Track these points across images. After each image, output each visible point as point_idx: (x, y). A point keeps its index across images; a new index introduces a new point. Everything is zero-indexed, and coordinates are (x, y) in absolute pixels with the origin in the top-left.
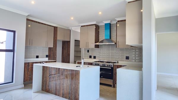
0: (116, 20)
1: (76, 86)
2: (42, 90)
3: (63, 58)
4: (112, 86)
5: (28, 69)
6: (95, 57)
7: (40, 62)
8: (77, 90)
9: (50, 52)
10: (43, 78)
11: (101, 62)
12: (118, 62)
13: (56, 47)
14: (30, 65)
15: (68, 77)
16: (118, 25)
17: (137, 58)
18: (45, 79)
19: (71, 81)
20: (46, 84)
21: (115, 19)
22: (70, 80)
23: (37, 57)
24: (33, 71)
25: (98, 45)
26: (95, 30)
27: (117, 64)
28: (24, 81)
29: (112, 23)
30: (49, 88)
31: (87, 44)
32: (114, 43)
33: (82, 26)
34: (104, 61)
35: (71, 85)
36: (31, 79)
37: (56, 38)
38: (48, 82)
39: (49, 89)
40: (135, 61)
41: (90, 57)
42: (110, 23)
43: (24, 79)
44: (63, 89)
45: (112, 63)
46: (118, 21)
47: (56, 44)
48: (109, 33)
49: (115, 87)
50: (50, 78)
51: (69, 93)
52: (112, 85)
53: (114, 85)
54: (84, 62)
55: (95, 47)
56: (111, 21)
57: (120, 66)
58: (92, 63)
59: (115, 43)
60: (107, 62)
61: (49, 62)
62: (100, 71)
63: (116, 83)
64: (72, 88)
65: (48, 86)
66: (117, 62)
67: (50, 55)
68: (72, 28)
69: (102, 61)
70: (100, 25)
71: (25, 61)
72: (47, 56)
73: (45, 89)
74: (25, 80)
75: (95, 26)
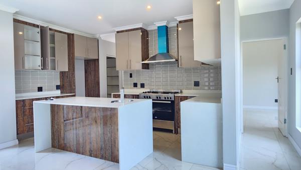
0: (176, 20)
1: (113, 134)
2: (53, 146)
3: (88, 89)
4: (174, 131)
5: (24, 112)
6: (143, 86)
7: (46, 99)
8: (115, 143)
9: (63, 79)
10: (53, 126)
11: (153, 92)
12: (181, 92)
13: (74, 70)
14: (27, 104)
15: (99, 121)
16: (180, 29)
17: (211, 84)
18: (56, 127)
19: (104, 128)
20: (59, 136)
21: (175, 18)
22: (102, 125)
23: (40, 89)
24: (33, 114)
25: (148, 64)
26: (142, 38)
27: (179, 95)
28: (17, 134)
29: (169, 26)
30: (65, 142)
31: (129, 63)
32: (174, 60)
33: (118, 32)
34: (159, 91)
35: (104, 134)
36: (31, 129)
37: (73, 54)
38: (62, 132)
39: (65, 144)
40: (209, 89)
41: (135, 85)
42: (166, 26)
43: (17, 129)
44: (91, 143)
45: (171, 93)
46: (180, 22)
47: (74, 65)
48: (165, 43)
49: (177, 133)
50: (65, 125)
51: (101, 149)
52: (174, 129)
53: (177, 130)
54: (125, 95)
55: (143, 68)
56: (168, 22)
57: (186, 98)
58: (138, 95)
59: (177, 60)
60: (164, 93)
61: (62, 97)
62: (153, 108)
63: (179, 127)
64: (107, 139)
65: (64, 140)
66: (179, 91)
67: (63, 85)
68: (101, 36)
69: (154, 90)
70: (149, 29)
71: (16, 98)
72: (58, 87)
73: (58, 144)
74: (19, 132)
75: (142, 32)
